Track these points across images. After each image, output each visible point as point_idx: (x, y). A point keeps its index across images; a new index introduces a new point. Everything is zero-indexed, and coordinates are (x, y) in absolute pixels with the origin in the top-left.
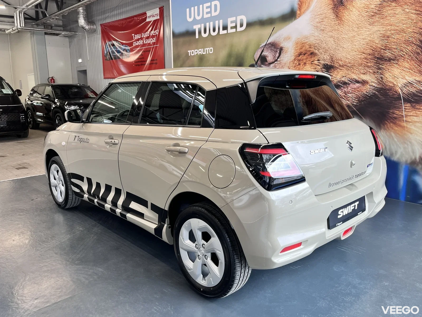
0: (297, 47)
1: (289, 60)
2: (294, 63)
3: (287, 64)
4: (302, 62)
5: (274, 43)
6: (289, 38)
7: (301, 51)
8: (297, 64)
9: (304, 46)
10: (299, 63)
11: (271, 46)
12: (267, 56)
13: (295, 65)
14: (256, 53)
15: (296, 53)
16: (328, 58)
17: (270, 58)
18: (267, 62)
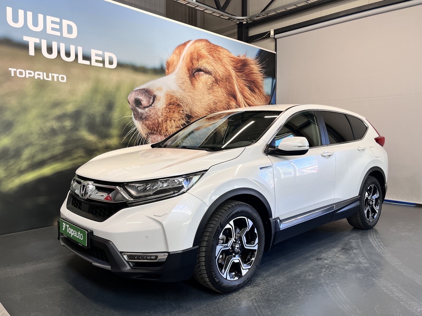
0: (167, 98)
1: (162, 107)
2: (165, 110)
3: (160, 110)
4: (172, 110)
5: (147, 90)
6: (161, 89)
7: (170, 101)
8: (168, 111)
9: (172, 98)
10: (170, 111)
11: (145, 92)
12: (142, 100)
13: (166, 112)
14: (130, 95)
15: (166, 102)
16: (189, 110)
17: (145, 102)
18: (142, 105)
